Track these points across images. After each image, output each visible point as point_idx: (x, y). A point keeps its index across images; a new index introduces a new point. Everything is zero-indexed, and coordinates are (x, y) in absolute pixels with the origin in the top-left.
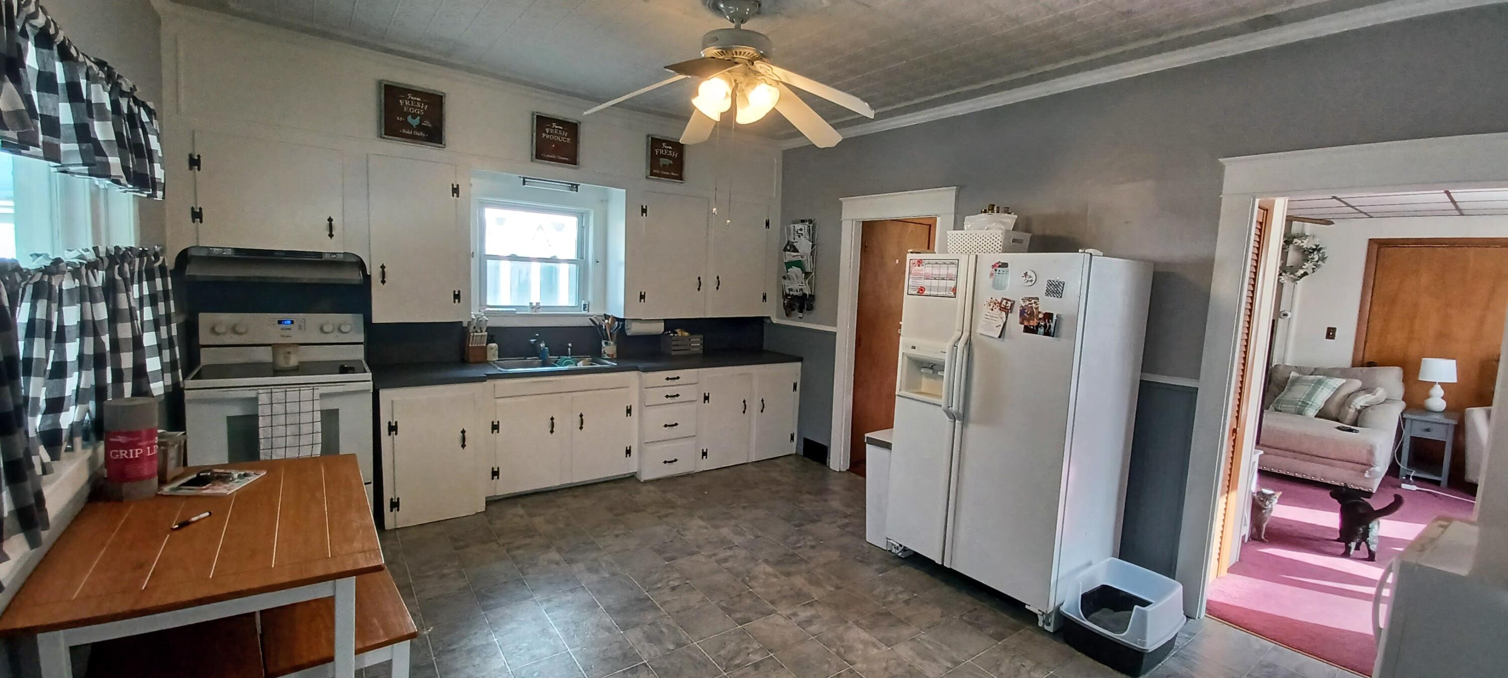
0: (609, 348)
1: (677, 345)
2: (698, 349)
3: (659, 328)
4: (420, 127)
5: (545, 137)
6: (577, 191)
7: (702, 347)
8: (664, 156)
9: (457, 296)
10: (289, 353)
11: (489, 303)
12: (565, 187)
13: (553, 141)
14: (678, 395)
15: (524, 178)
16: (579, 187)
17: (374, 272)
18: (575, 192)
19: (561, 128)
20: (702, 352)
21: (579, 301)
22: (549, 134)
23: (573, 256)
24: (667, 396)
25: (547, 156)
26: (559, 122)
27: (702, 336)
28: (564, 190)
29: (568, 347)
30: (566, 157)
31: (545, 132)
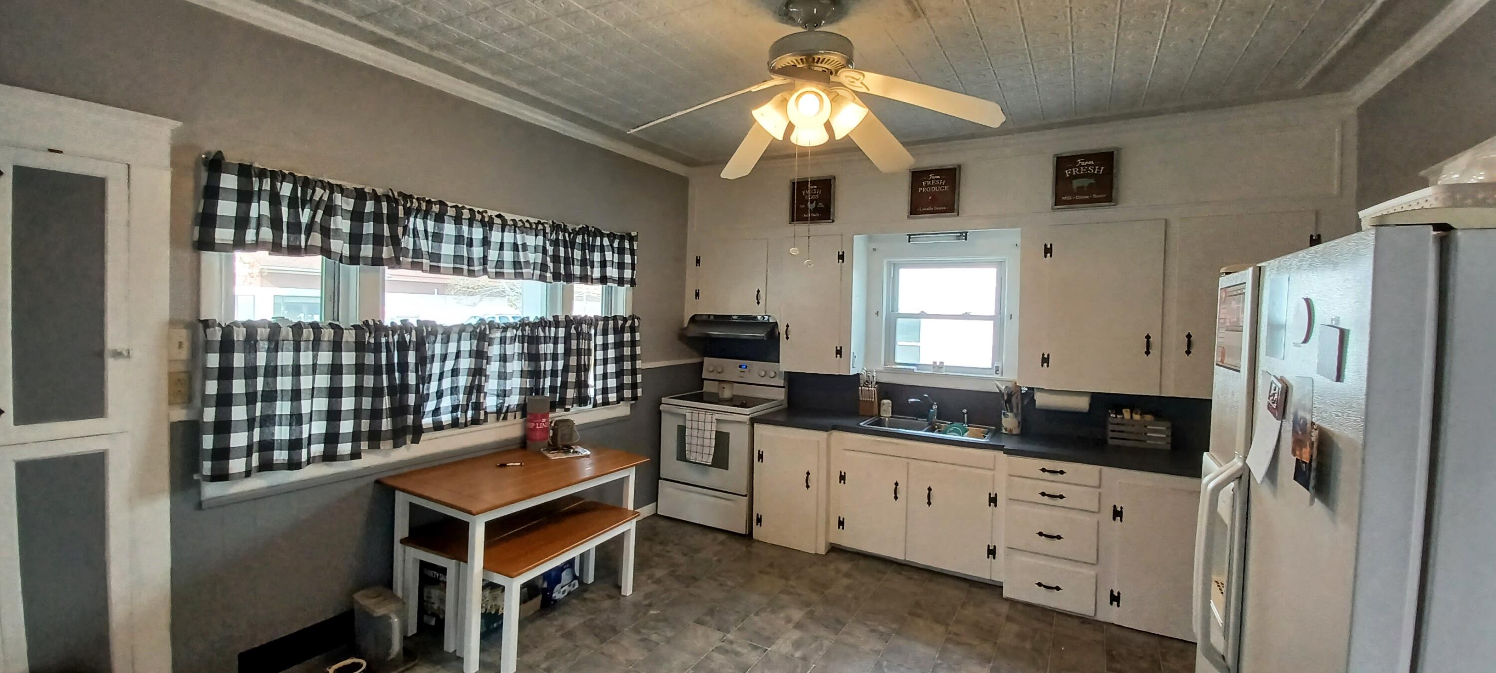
0: (1009, 421)
1: (1122, 431)
2: (1163, 443)
3: (1083, 404)
4: (816, 210)
5: (921, 191)
6: (966, 240)
7: (1169, 440)
8: (1077, 177)
9: (839, 352)
10: (724, 388)
11: (898, 360)
12: (953, 238)
13: (930, 193)
14: (1061, 497)
15: (909, 236)
16: (968, 234)
17: (782, 329)
18: (964, 241)
19: (939, 177)
20: (1169, 447)
21: (993, 364)
22: (926, 186)
23: (991, 311)
24: (1043, 494)
25: (923, 209)
26: (936, 171)
27: (1169, 424)
28: (951, 241)
29: (964, 413)
30: (943, 206)
31: (922, 186)
